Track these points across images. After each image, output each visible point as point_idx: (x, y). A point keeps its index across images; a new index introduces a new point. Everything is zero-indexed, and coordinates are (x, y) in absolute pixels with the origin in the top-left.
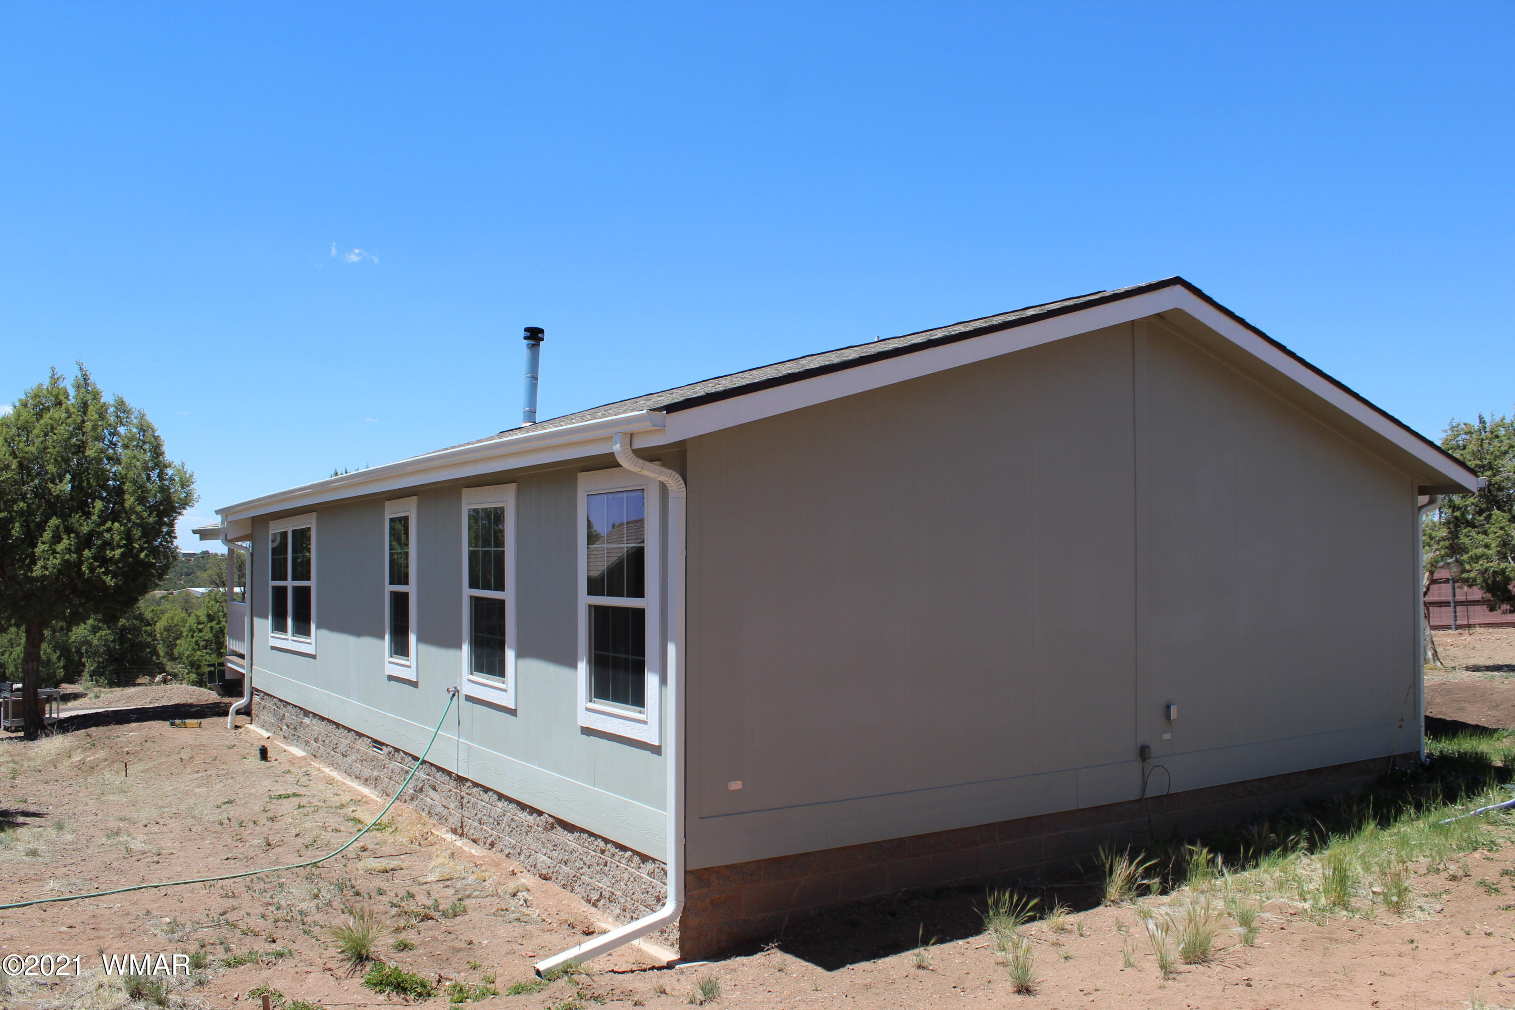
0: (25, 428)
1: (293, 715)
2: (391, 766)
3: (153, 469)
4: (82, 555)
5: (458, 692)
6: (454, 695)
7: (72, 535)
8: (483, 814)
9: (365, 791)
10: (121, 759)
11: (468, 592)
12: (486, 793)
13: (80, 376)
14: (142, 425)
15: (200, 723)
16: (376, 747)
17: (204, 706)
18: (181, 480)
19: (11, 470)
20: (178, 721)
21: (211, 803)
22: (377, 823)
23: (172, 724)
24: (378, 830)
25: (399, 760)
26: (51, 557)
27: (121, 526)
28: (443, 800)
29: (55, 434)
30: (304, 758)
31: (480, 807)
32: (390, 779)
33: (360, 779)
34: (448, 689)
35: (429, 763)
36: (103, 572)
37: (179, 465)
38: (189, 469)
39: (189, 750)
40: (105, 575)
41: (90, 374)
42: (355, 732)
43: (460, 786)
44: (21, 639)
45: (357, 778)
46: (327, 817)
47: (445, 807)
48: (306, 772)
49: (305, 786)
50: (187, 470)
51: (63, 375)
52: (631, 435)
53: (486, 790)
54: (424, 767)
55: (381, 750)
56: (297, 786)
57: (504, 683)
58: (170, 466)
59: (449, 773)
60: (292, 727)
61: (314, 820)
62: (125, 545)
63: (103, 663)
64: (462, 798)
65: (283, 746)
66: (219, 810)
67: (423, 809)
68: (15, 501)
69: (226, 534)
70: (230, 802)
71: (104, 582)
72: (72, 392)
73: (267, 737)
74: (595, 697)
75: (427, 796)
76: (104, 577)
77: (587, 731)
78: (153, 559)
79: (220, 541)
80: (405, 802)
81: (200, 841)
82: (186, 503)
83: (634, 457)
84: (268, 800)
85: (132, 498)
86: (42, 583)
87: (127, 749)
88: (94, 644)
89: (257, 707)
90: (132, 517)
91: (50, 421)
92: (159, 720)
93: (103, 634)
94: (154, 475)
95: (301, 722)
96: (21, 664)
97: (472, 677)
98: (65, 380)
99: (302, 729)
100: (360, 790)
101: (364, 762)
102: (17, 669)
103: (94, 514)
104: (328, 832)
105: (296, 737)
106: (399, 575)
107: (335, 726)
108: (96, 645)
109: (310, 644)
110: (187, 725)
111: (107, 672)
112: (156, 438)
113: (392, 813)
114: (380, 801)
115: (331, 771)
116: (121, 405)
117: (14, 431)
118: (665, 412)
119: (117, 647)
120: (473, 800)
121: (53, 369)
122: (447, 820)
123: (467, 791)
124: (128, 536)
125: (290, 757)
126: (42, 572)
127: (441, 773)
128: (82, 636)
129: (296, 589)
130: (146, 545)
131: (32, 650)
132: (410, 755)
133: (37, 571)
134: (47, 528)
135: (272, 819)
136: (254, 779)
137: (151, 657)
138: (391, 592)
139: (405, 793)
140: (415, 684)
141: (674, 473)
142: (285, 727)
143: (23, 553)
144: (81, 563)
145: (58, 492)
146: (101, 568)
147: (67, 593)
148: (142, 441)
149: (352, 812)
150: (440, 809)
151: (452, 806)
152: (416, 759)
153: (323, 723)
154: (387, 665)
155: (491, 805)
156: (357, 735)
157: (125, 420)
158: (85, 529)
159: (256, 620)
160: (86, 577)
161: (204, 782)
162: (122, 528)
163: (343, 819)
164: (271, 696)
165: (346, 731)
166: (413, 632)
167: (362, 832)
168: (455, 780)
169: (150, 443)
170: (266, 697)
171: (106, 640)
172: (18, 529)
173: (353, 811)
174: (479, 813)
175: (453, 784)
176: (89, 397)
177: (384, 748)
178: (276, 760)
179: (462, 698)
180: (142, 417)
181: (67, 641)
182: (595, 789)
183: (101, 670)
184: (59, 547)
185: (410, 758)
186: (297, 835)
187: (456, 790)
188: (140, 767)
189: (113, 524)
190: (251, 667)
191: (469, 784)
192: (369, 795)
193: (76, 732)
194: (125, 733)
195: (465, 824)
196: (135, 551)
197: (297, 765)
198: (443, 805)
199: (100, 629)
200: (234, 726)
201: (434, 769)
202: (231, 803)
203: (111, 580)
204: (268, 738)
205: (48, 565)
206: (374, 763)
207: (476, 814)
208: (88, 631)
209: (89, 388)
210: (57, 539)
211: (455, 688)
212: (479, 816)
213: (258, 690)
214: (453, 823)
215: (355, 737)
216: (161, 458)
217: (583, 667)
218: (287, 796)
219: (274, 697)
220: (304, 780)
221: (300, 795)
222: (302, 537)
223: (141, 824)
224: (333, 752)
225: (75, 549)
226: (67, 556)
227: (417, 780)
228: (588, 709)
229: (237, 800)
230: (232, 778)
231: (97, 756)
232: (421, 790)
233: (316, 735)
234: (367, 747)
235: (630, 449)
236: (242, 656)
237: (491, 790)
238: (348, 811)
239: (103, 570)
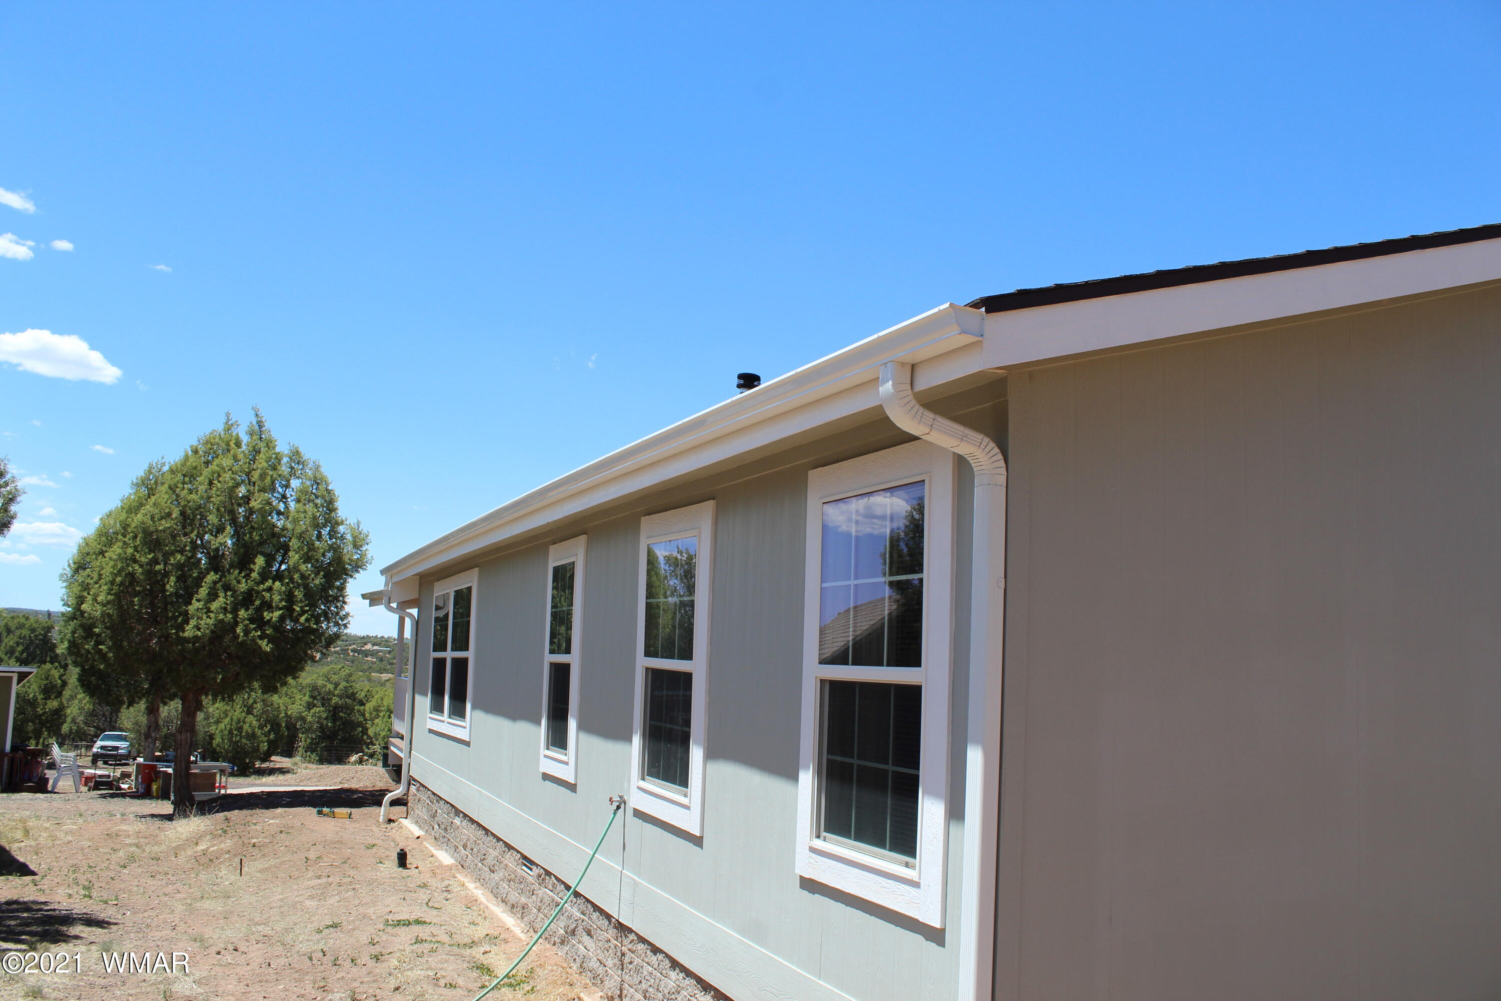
0: (190, 475)
1: (445, 813)
2: (540, 893)
3: (325, 526)
4: (237, 615)
5: (625, 804)
6: (618, 807)
7: (229, 593)
8: (649, 984)
9: (509, 920)
10: (244, 853)
11: (643, 662)
12: (655, 954)
13: (254, 423)
14: (315, 477)
15: (351, 814)
16: (525, 865)
17: (368, 793)
18: (354, 537)
19: (172, 519)
20: (326, 810)
21: (314, 925)
22: (511, 974)
23: (320, 813)
24: (511, 985)
25: (550, 887)
26: (205, 616)
27: (282, 585)
28: (599, 951)
29: (219, 482)
30: (450, 868)
31: (645, 973)
32: (539, 910)
33: (506, 904)
34: (611, 799)
35: (585, 897)
36: (258, 636)
37: (354, 524)
38: (364, 528)
39: (320, 847)
40: (260, 640)
41: (266, 420)
42: (504, 842)
43: (621, 937)
44: (235, 711)
45: (503, 901)
46: (446, 961)
47: (601, 964)
48: (447, 887)
49: (436, 908)
50: (362, 530)
51: (237, 421)
52: (913, 367)
53: (656, 950)
54: (579, 902)
55: (531, 869)
56: (425, 908)
57: (686, 796)
58: (342, 523)
59: (608, 917)
60: (443, 827)
61: (426, 966)
62: (284, 608)
63: (315, 739)
64: (623, 955)
65: (432, 849)
66: (318, 936)
67: (575, 960)
68: (172, 553)
69: (390, 598)
70: (334, 926)
71: (260, 647)
72: (245, 439)
73: (417, 835)
74: (825, 831)
75: (579, 942)
76: (260, 642)
77: (810, 885)
78: (314, 624)
79: (383, 606)
80: (554, 944)
81: (273, 984)
82: (358, 566)
83: (917, 407)
84: (381, 927)
85: (297, 555)
86: (194, 644)
87: (254, 841)
88: (308, 720)
89: (413, 799)
90: (295, 576)
91: (217, 468)
92: (309, 807)
93: (317, 711)
94: (325, 532)
95: (452, 823)
96: (228, 735)
97: (643, 784)
98: (240, 427)
99: (452, 830)
100: (504, 920)
101: (512, 883)
102: (223, 739)
103: (254, 571)
104: (440, 986)
105: (446, 840)
106: (561, 643)
107: (484, 832)
108: (310, 722)
109: (465, 727)
110: (336, 815)
111: (319, 749)
112: (329, 492)
113: (533, 961)
114: (524, 939)
115: (476, 888)
116: (296, 456)
117: (180, 477)
118: (983, 309)
119: (330, 724)
120: (637, 961)
121: (228, 415)
122: (602, 982)
123: (630, 946)
124: (290, 597)
125: (437, 864)
126: (195, 632)
127: (598, 913)
128: (298, 712)
129: (455, 661)
130: (308, 608)
131: (187, 719)
132: (563, 883)
133: (189, 631)
134: (203, 584)
135: (377, 958)
136: (380, 893)
137: (362, 736)
138: (551, 664)
139: (555, 932)
140: (572, 787)
141: (986, 440)
142: (436, 826)
143: (176, 611)
144: (236, 623)
145: (217, 545)
146: (257, 631)
147: (223, 658)
148: (314, 494)
149: (483, 954)
150: (594, 964)
151: (610, 963)
152: (568, 888)
153: (473, 826)
154: (543, 760)
155: (661, 974)
156: (506, 846)
157: (300, 472)
158: (243, 587)
159: (417, 697)
160: (240, 640)
161: (319, 892)
162: (283, 588)
163: (465, 965)
164: (426, 788)
165: (495, 840)
166: (574, 717)
167: (487, 990)
168: (615, 927)
169: (323, 497)
170: (422, 788)
171: (320, 717)
172: (172, 584)
173: (485, 953)
174: (644, 981)
175: (612, 932)
176: (262, 445)
177: (534, 867)
178: (416, 868)
179: (630, 813)
180: (317, 468)
181: (278, 716)
182: (820, 982)
183: (314, 746)
184: (214, 606)
185: (563, 886)
186: (397, 989)
187: (616, 942)
188: (259, 865)
189: (273, 583)
190: (410, 752)
191: (632, 937)
192: (512, 928)
193: (216, 814)
194: (266, 820)
195: (625, 992)
196: (295, 614)
197: (439, 877)
198: (598, 960)
199: (315, 706)
200: (387, 820)
201: (590, 906)
202: (336, 927)
203: (267, 645)
204: (418, 838)
205: (200, 624)
206: (522, 886)
207: (640, 982)
208: (303, 706)
209: (263, 436)
210: (213, 596)
211: (621, 797)
212: (644, 986)
213: (415, 780)
214: (610, 989)
215: (504, 849)
216: (333, 514)
217: (807, 780)
218: (408, 923)
219: (429, 790)
220: (439, 898)
221: (425, 922)
222: (463, 598)
223: (214, 950)
224: (480, 864)
225: (231, 609)
226: (221, 616)
227: (569, 917)
228: (813, 850)
229: (345, 923)
230: (354, 889)
231: (222, 846)
232: (573, 933)
233: (465, 840)
234: (516, 863)
235: (909, 392)
236: (402, 738)
237: (661, 951)
238: (477, 953)
239: (259, 633)
